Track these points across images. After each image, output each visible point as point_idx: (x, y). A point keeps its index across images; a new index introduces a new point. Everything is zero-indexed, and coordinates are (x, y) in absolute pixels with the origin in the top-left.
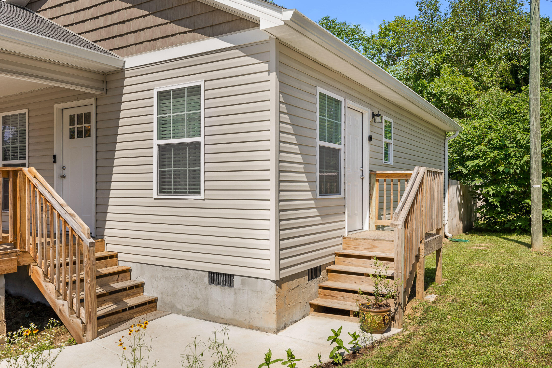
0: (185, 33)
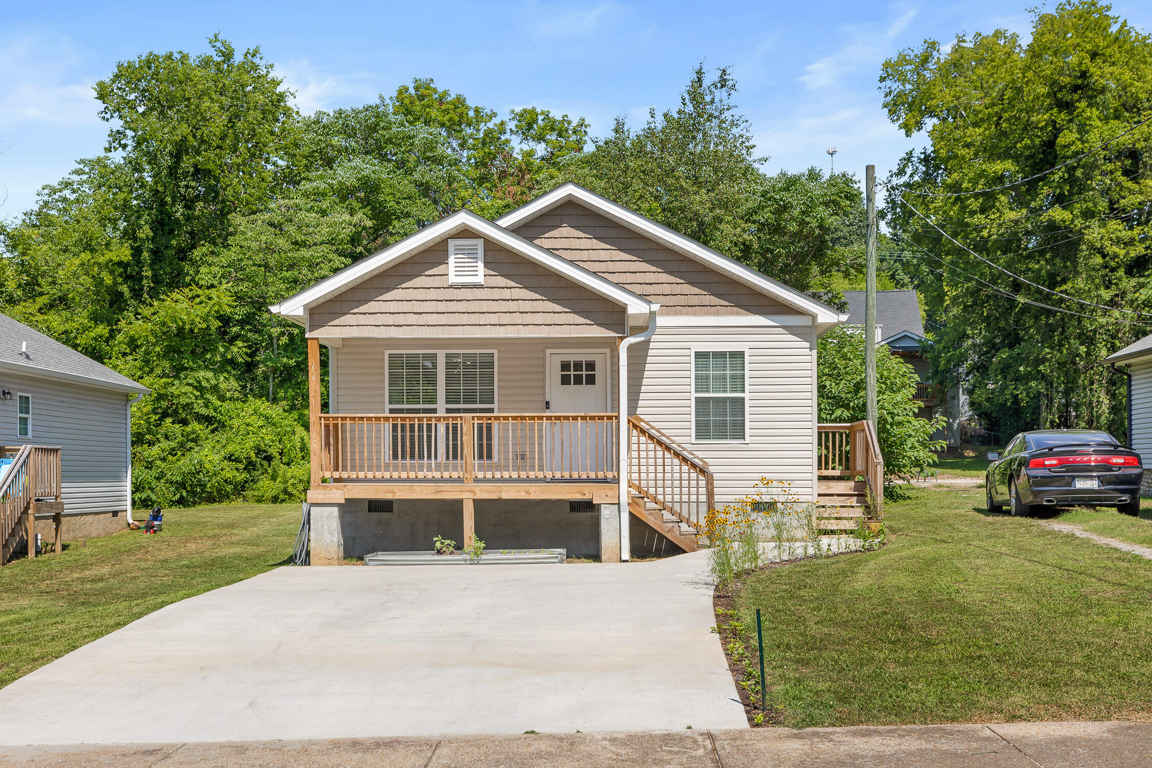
0: (727, 306)
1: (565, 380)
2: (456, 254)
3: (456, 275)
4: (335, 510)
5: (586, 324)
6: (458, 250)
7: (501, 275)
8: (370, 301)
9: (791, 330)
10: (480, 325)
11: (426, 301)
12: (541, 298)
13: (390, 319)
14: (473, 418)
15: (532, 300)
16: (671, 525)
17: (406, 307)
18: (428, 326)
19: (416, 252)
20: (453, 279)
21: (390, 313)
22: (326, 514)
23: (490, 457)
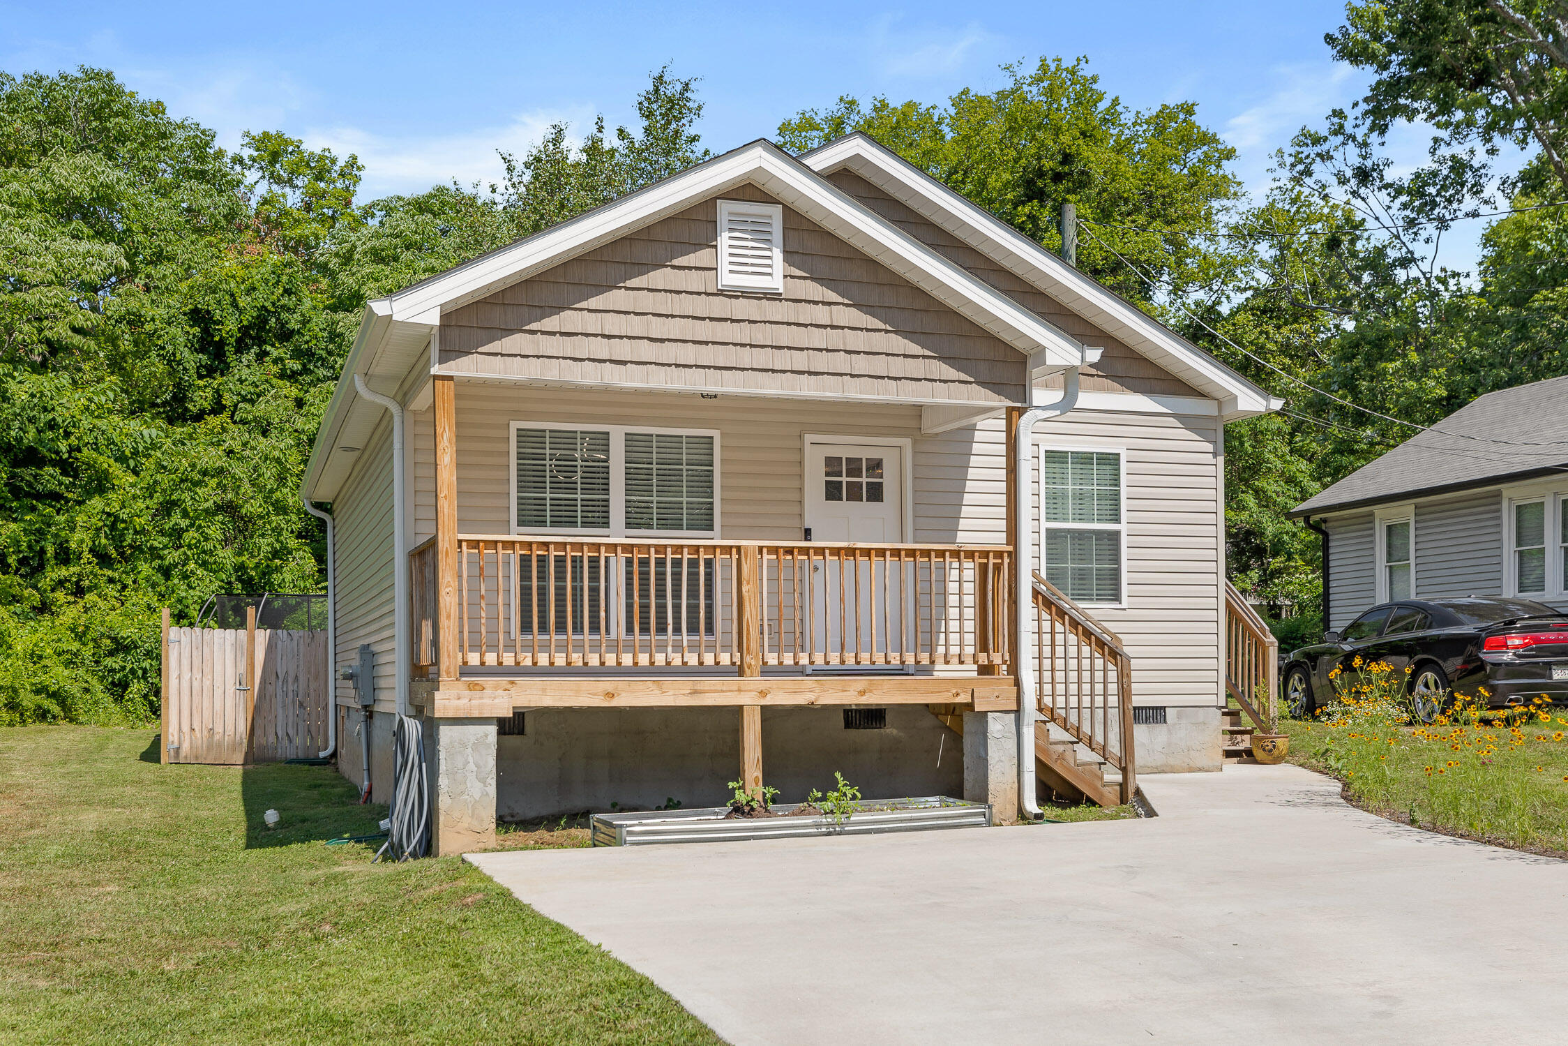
1: (833, 492)
2: (731, 230)
3: (731, 271)
4: (492, 730)
5: (960, 382)
6: (737, 223)
7: (812, 279)
8: (563, 309)
9: (1187, 421)
10: (774, 371)
11: (673, 316)
12: (883, 327)
13: (600, 348)
14: (761, 549)
15: (868, 330)
16: (1060, 748)
17: (634, 325)
18: (677, 366)
19: (657, 218)
20: (727, 279)
21: (604, 336)
22: (473, 740)
23: (710, 629)
